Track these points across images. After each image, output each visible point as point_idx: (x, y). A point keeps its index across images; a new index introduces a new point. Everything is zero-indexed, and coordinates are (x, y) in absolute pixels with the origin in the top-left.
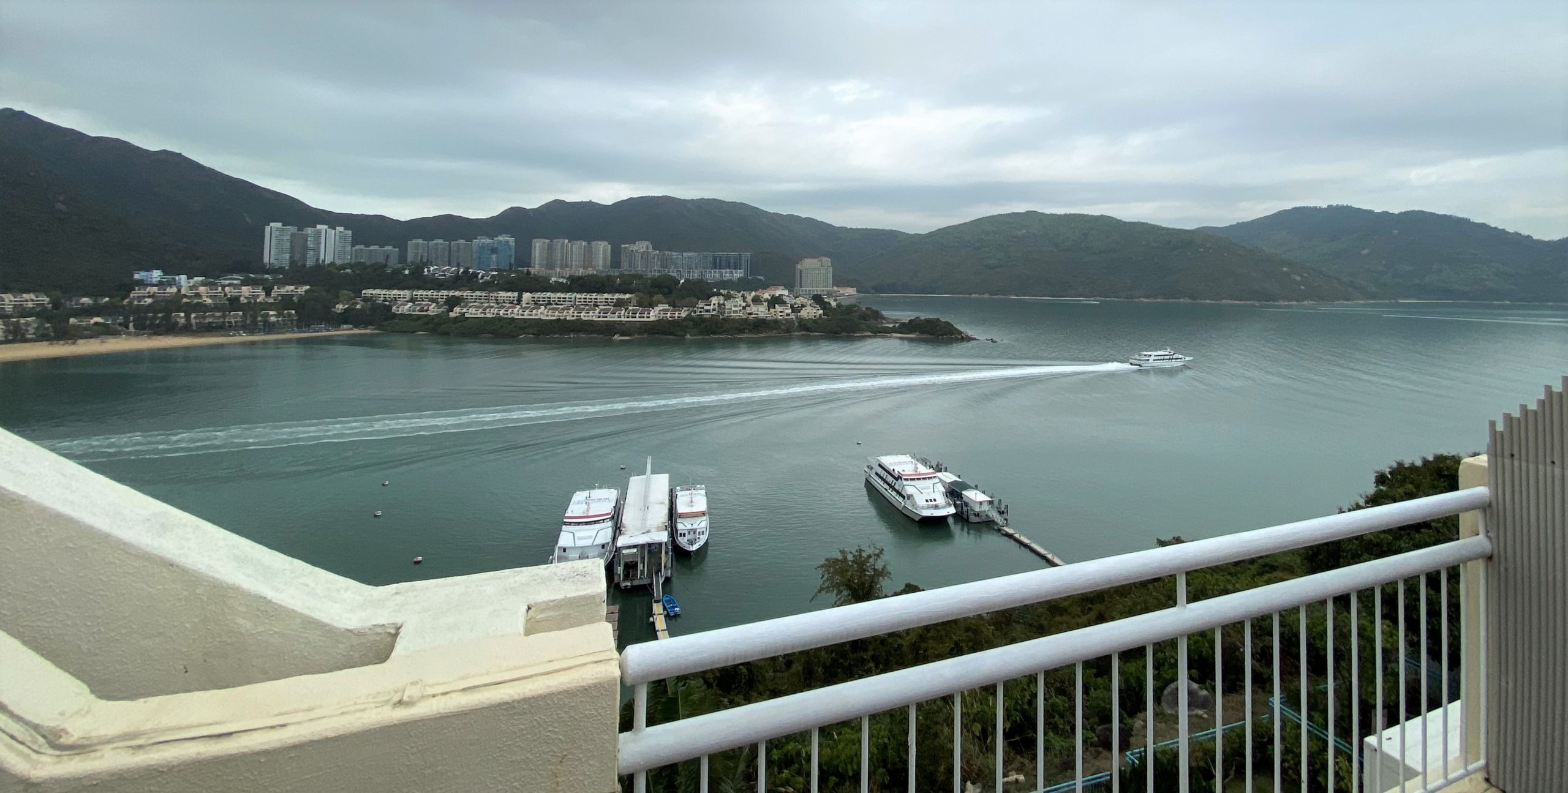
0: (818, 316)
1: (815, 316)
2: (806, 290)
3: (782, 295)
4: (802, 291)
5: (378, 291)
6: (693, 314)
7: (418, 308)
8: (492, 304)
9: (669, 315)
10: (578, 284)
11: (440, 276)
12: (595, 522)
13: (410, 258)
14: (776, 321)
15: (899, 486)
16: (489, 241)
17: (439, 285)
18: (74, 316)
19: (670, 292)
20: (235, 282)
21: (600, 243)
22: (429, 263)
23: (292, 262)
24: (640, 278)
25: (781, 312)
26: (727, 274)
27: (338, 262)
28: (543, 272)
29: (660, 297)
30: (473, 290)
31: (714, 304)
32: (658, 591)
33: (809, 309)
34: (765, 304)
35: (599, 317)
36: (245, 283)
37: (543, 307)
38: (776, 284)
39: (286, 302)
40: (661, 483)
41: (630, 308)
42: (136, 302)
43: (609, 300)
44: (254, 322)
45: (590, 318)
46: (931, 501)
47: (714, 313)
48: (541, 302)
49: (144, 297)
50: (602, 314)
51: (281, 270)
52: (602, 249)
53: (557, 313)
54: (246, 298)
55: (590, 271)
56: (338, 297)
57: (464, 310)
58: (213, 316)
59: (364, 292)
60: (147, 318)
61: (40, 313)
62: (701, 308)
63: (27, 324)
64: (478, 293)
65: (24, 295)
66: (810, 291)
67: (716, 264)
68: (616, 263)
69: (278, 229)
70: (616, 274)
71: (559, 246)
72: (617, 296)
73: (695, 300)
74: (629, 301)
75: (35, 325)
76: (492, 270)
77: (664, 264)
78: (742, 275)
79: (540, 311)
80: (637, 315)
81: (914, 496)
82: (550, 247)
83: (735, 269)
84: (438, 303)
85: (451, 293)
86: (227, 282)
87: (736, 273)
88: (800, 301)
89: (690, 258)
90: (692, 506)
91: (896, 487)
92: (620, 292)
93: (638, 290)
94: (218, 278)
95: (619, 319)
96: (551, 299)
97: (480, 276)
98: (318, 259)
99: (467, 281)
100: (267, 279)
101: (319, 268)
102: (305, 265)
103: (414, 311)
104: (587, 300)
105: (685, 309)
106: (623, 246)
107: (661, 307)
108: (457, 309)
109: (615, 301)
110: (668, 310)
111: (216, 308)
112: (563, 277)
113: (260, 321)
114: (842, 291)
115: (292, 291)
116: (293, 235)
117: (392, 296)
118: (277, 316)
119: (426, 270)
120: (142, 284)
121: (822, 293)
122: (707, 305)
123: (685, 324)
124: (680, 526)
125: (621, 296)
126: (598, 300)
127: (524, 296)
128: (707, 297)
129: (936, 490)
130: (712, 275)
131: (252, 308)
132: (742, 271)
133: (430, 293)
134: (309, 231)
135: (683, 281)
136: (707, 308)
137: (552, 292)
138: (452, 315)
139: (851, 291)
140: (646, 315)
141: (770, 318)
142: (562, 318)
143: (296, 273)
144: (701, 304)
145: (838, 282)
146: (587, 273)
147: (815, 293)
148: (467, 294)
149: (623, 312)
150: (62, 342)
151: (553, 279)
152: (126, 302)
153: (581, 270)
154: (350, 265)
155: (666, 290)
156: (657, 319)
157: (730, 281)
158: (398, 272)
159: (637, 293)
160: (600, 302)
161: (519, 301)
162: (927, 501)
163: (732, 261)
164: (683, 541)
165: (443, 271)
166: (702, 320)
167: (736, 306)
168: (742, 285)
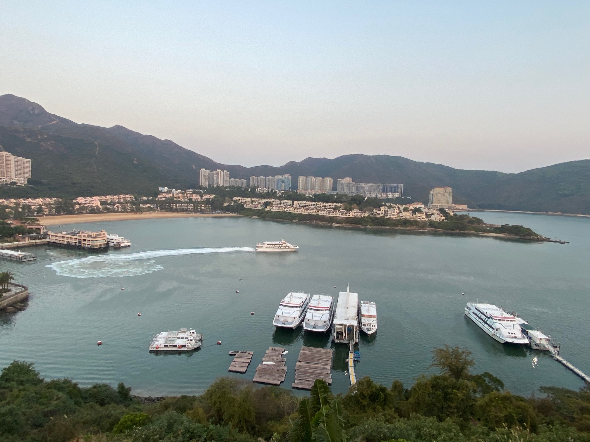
0: (442, 220)
1: (439, 220)
2: (435, 206)
3: (421, 208)
4: (433, 206)
5: (239, 198)
6: (371, 215)
7: (254, 206)
8: (282, 206)
9: (359, 215)
10: (318, 198)
11: (262, 192)
12: (322, 310)
13: (251, 184)
14: (416, 222)
15: (490, 322)
16: (281, 177)
17: (261, 196)
18: (142, 204)
19: (360, 203)
20: (191, 192)
21: (328, 178)
22: (258, 187)
23: (209, 185)
24: (346, 196)
25: (420, 217)
26: (390, 196)
27: (225, 185)
28: (303, 192)
29: (355, 205)
30: (275, 199)
31: (382, 211)
32: (352, 348)
33: (436, 215)
34: (411, 212)
35: (327, 214)
36: (194, 193)
37: (302, 208)
38: (418, 201)
39: (207, 202)
40: (354, 297)
41: (341, 210)
42: (160, 199)
43: (331, 206)
44: (197, 209)
45: (323, 214)
46: (512, 334)
47: (382, 215)
48: (302, 206)
49: (162, 197)
50: (328, 213)
51: (205, 188)
52: (329, 181)
53: (308, 211)
54: (194, 199)
55: (323, 192)
56: (225, 200)
57: (271, 208)
58: (184, 205)
59: (234, 198)
60: (163, 205)
61: (132, 202)
62: (375, 212)
63: (128, 206)
64: (276, 200)
65: (126, 195)
66: (437, 206)
67: (384, 190)
68: (335, 188)
69: (204, 171)
70: (335, 194)
71: (310, 179)
72: (335, 204)
73: (372, 208)
74: (341, 206)
75: (130, 207)
76: (282, 190)
77: (358, 189)
78: (398, 196)
79: (301, 210)
80: (344, 214)
81: (501, 329)
82: (306, 180)
83: (395, 192)
84: (261, 204)
85: (266, 200)
86: (188, 192)
87: (396, 195)
88: (431, 211)
89: (371, 186)
90: (369, 312)
91: (488, 322)
92: (336, 202)
93: (345, 202)
94: (185, 191)
95: (336, 216)
96: (306, 205)
97: (277, 193)
98: (218, 184)
99: (271, 195)
100: (201, 192)
101: (218, 187)
102: (213, 186)
103: (252, 207)
104: (322, 206)
105: (367, 212)
106: (338, 180)
107: (355, 211)
108: (268, 207)
109: (334, 206)
110: (359, 212)
111: (185, 202)
112: (311, 195)
113: (199, 209)
114: (458, 207)
115: (209, 197)
116: (209, 174)
117: (244, 200)
118: (205, 207)
119: (256, 189)
120: (161, 192)
121: (445, 207)
122: (378, 211)
123: (366, 220)
124: (363, 321)
125: (337, 205)
126: (326, 206)
127: (295, 202)
128: (379, 207)
129: (515, 328)
130: (382, 196)
131: (197, 203)
132: (399, 194)
133: (258, 199)
134: (215, 172)
135: (366, 198)
136: (378, 212)
137: (306, 201)
138: (266, 209)
139: (464, 207)
140: (348, 214)
141: (412, 220)
142: (310, 214)
143: (211, 190)
144: (375, 211)
145: (456, 201)
146: (322, 193)
147: (441, 207)
148: (271, 201)
149: (337, 212)
150: (138, 213)
151: (307, 195)
152: (157, 199)
153: (319, 191)
154: (230, 187)
155: (358, 202)
156: (353, 216)
157: (392, 199)
158: (246, 190)
159: (344, 203)
160: (328, 207)
161: (293, 204)
162: (509, 333)
163: (393, 188)
164: (364, 328)
165: (263, 190)
166: (376, 218)
167: (394, 213)
168: (398, 201)
